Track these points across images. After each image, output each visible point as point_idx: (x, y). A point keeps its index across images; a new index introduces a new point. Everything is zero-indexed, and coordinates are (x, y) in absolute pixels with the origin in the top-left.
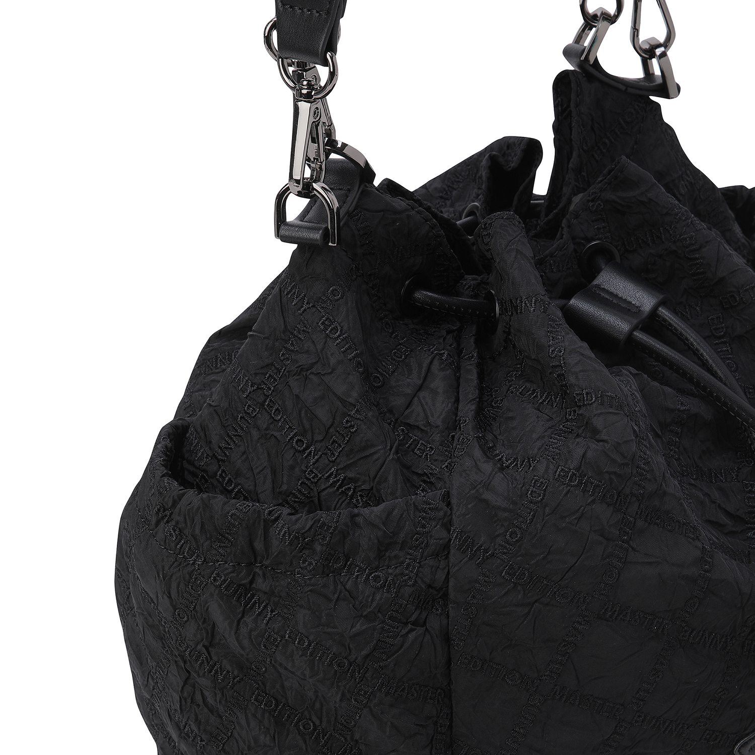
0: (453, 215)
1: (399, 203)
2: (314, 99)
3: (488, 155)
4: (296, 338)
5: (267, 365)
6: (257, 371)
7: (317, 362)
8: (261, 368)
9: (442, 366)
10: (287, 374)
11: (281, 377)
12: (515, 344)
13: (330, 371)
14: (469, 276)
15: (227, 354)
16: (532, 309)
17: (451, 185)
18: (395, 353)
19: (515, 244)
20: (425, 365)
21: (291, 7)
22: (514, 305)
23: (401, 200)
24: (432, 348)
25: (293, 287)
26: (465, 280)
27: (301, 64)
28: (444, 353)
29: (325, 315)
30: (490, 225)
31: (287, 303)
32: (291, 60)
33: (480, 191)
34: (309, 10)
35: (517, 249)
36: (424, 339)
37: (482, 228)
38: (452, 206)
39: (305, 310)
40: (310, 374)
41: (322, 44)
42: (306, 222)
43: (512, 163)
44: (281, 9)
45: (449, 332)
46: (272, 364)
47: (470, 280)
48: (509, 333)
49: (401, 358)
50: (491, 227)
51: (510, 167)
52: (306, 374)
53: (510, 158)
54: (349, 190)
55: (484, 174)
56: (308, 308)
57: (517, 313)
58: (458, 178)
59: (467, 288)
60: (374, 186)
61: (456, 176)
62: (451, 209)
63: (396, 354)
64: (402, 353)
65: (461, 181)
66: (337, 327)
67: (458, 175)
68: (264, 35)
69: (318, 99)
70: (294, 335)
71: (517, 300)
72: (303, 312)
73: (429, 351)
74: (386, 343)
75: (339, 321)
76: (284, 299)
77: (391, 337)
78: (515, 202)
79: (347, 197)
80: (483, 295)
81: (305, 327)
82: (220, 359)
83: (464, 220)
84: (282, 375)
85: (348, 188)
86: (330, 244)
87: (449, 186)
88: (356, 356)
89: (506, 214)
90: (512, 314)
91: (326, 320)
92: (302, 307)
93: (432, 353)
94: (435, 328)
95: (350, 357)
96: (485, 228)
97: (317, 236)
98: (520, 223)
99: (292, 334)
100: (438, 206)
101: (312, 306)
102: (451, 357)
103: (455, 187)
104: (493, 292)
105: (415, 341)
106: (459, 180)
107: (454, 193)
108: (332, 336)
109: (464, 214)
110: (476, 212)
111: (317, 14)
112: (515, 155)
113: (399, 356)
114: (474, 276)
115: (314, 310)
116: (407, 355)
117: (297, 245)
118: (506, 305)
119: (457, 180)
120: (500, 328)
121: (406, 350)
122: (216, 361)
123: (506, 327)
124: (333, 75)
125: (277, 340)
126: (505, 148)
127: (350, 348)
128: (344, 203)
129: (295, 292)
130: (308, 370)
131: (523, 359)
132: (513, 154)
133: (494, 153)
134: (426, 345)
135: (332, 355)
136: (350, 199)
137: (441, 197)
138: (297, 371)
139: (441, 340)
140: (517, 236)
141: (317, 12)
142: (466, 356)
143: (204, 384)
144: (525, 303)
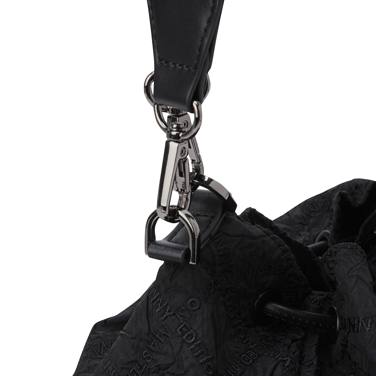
0: (308, 238)
1: (256, 230)
2: (182, 140)
3: (339, 192)
4: (158, 340)
5: (132, 362)
6: (124, 366)
7: (172, 364)
8: (127, 364)
9: (284, 372)
10: (147, 371)
11: (142, 373)
12: (350, 355)
13: (183, 372)
14: (316, 292)
15: (109, 343)
16: (368, 329)
17: (309, 214)
18: (244, 357)
19: (356, 271)
20: (269, 370)
21: (166, 62)
22: (352, 324)
23: (258, 227)
24: (277, 355)
25: (158, 296)
26: (313, 295)
27: (175, 111)
28: (287, 360)
29: (183, 323)
30: (335, 253)
31: (152, 310)
32: (167, 107)
33: (332, 222)
34: (180, 65)
35: (358, 276)
36: (272, 346)
37: (328, 255)
38: (309, 230)
39: (167, 317)
40: (167, 373)
41: (189, 94)
42: (173, 242)
43: (359, 201)
44: (158, 63)
45: (293, 341)
46: (136, 361)
47: (317, 295)
48: (346, 346)
49: (249, 362)
50: (336, 255)
51: (357, 204)
52: (163, 373)
53: (358, 197)
54: (213, 217)
55: (334, 208)
56: (169, 315)
57: (354, 331)
58: (315, 208)
59: (314, 302)
60: (236, 214)
61: (314, 206)
62: (308, 234)
63: (245, 359)
64: (250, 357)
65: (318, 211)
66: (192, 334)
67: (315, 206)
68: (145, 85)
69: (185, 140)
70: (156, 337)
71: (355, 320)
72: (165, 319)
73: (274, 357)
74: (237, 348)
75: (195, 329)
76: (150, 307)
77: (242, 342)
78: (360, 232)
79: (211, 222)
80: (328, 309)
81: (166, 331)
82: (104, 347)
83: (317, 244)
84: (143, 372)
85: (212, 216)
86: (191, 263)
87: (307, 215)
88: (208, 360)
89: (349, 245)
90: (350, 331)
91: (184, 327)
92: (165, 314)
93: (277, 359)
94: (282, 335)
95: (201, 361)
96: (331, 256)
97: (179, 255)
98: (362, 252)
99: (154, 336)
100: (297, 230)
101: (173, 314)
102: (293, 364)
103: (312, 215)
104: (335, 308)
105: (263, 347)
106: (316, 210)
107: (311, 220)
108: (187, 341)
109: (317, 239)
110: (327, 238)
111: (187, 69)
112: (362, 194)
113: (247, 360)
114: (321, 292)
115: (174, 317)
116: (255, 359)
117: (164, 261)
118: (345, 323)
119: (314, 210)
120: (339, 340)
121: (254, 355)
122: (100, 348)
123: (344, 340)
124: (198, 120)
125: (142, 340)
126: (354, 188)
127: (202, 353)
128: (207, 227)
129: (159, 301)
130: (165, 370)
131: (357, 369)
132: (360, 194)
133: (344, 191)
134: (272, 352)
135: (186, 358)
136: (212, 225)
137: (301, 223)
138: (156, 369)
139: (286, 348)
140: (359, 264)
141: (187, 67)
142: (306, 363)
143: (88, 367)
144: (362, 324)
